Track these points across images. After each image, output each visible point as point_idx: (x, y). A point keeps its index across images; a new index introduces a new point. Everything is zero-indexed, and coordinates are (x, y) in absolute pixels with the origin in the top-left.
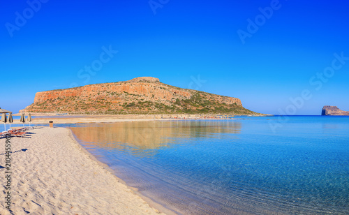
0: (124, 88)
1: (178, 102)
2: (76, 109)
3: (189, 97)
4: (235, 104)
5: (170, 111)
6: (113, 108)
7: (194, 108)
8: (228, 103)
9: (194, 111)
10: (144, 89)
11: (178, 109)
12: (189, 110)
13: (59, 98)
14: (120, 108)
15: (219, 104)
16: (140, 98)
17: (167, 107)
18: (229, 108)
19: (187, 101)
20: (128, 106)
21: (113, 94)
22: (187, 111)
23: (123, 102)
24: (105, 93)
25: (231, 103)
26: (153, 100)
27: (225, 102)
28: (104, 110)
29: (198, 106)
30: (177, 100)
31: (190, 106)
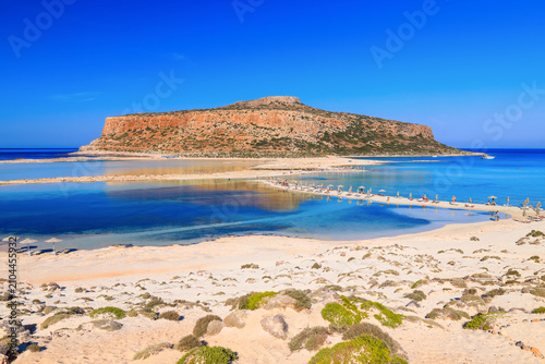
0: (252, 118)
1: (327, 137)
2: (186, 148)
3: (343, 129)
4: (420, 135)
5: (314, 151)
6: (239, 147)
7: (350, 146)
8: (407, 134)
9: (350, 150)
10: (279, 120)
11: (327, 146)
12: (342, 149)
13: (148, 129)
14: (248, 147)
15: (391, 137)
16: (273, 133)
17: (311, 145)
18: (407, 143)
19: (340, 135)
20: (258, 144)
21: (236, 127)
22: (340, 151)
23: (250, 138)
24: (224, 126)
25: (413, 135)
26: (292, 136)
27: (402, 133)
28: (227, 150)
29: (356, 143)
30: (326, 133)
31: (344, 143)
